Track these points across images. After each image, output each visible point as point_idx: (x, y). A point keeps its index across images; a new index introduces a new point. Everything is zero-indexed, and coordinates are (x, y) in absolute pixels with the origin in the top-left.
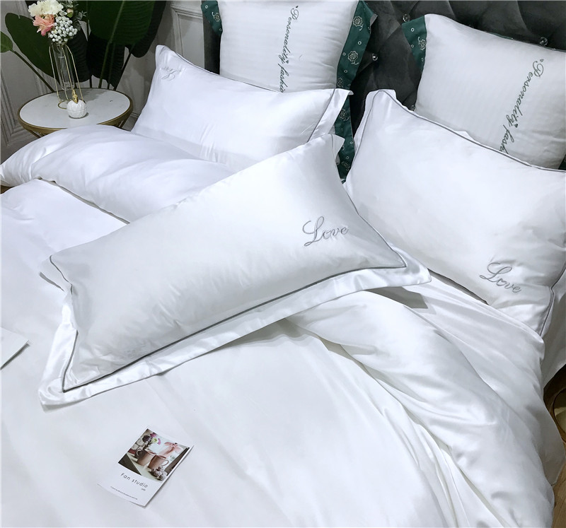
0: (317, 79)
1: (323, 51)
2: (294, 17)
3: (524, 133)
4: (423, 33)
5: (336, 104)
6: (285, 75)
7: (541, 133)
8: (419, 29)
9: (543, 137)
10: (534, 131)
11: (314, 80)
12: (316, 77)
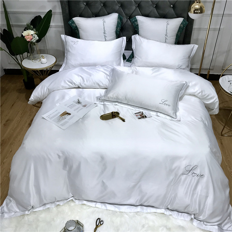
0: (114, 37)
1: (114, 29)
2: (104, 22)
3: (169, 37)
4: (136, 21)
5: (124, 41)
6: (106, 37)
7: (172, 36)
8: (135, 20)
9: (172, 37)
10: (171, 36)
11: (113, 37)
12: (113, 36)
